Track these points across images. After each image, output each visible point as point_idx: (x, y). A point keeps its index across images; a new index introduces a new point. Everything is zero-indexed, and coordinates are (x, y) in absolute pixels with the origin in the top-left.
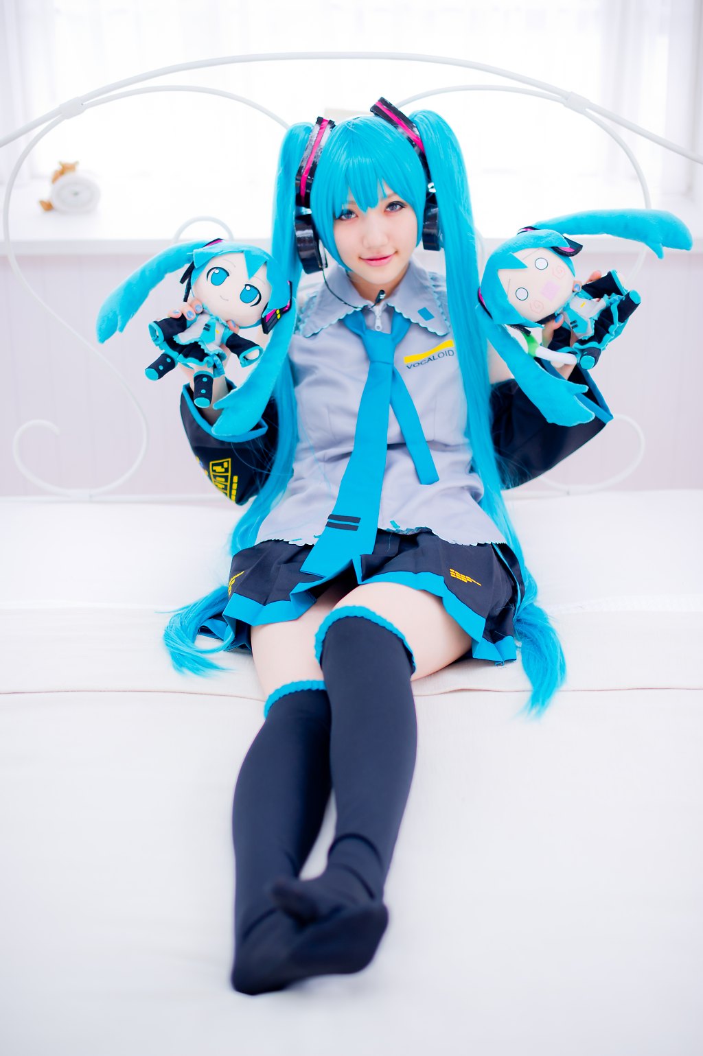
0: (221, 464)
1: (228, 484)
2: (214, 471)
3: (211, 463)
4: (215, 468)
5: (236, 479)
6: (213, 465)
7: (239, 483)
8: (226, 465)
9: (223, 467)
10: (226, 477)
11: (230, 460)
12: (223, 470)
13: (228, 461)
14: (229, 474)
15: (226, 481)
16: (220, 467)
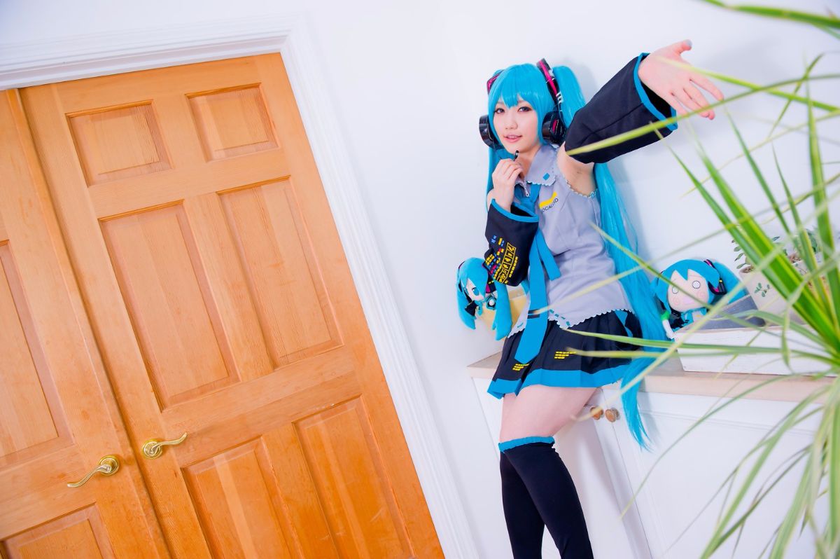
14: (514, 253)
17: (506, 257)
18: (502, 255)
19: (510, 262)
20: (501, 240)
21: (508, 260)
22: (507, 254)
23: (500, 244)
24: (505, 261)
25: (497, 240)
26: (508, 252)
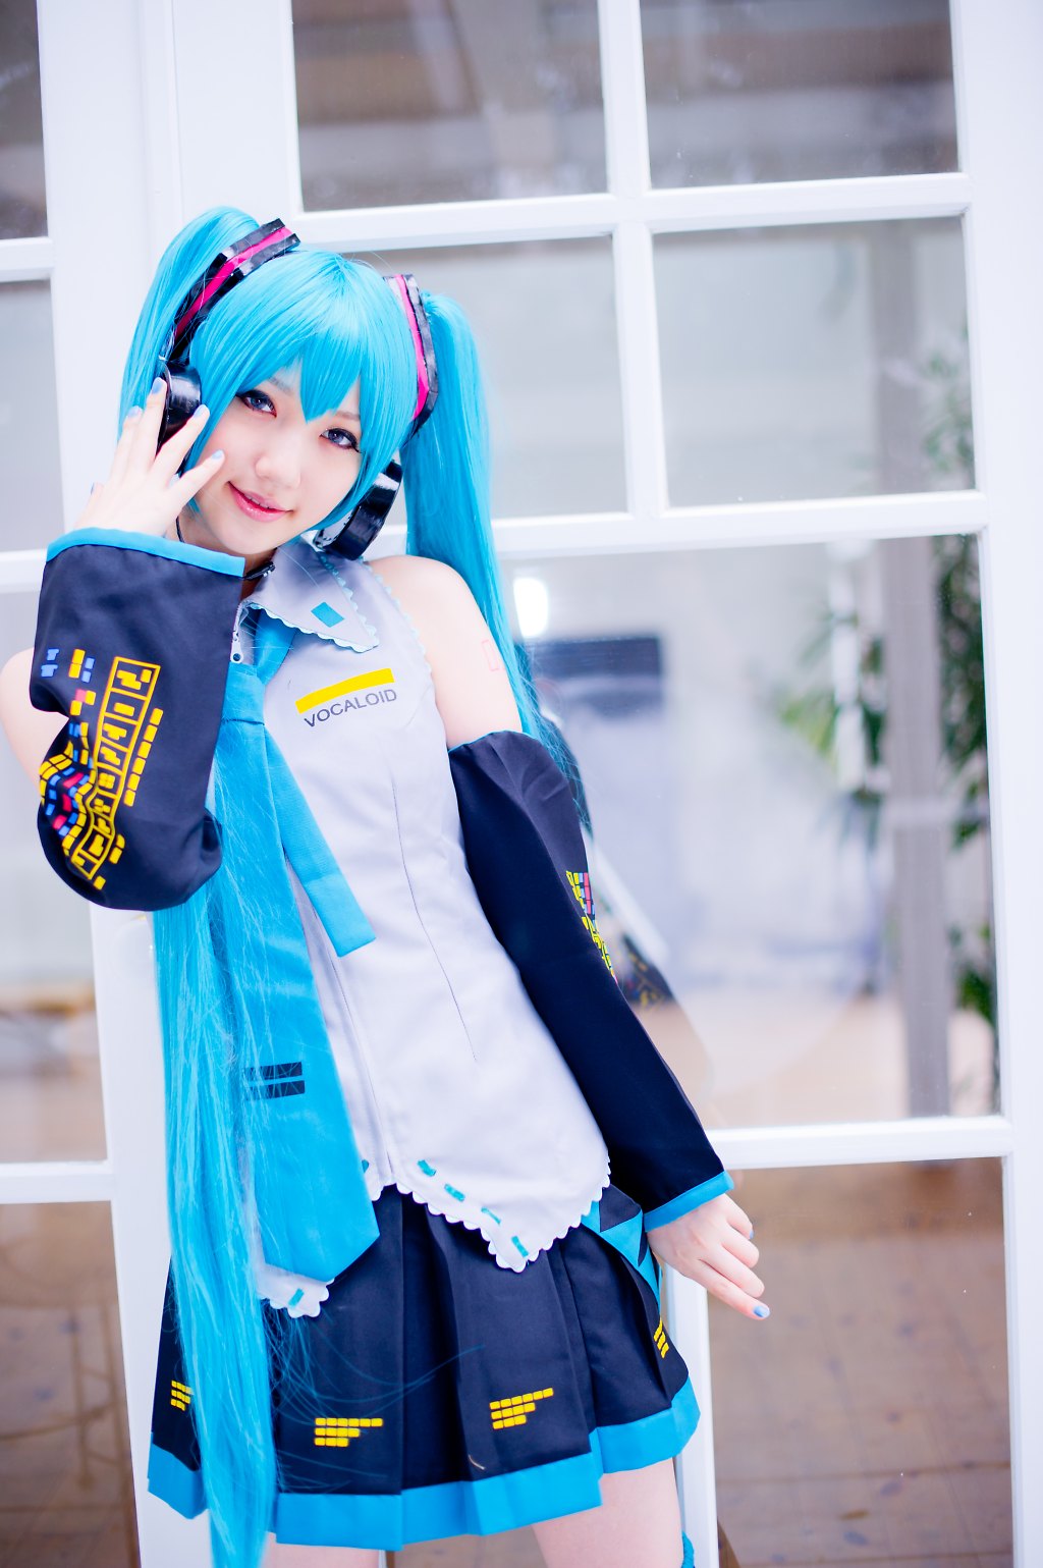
0: (138, 671)
1: (139, 724)
2: (117, 683)
3: (118, 659)
4: (122, 674)
5: (157, 715)
6: (122, 666)
7: (161, 728)
8: (146, 676)
9: (138, 679)
10: (137, 705)
11: (158, 668)
12: (138, 686)
13: (153, 670)
14: (147, 699)
15: (136, 717)
16: (135, 676)
17: (107, 720)
18: (91, 712)
19: (124, 742)
20: (79, 655)
21: (118, 733)
22: (110, 709)
23: (74, 672)
24: (105, 734)
25: (65, 661)
26: (115, 698)
